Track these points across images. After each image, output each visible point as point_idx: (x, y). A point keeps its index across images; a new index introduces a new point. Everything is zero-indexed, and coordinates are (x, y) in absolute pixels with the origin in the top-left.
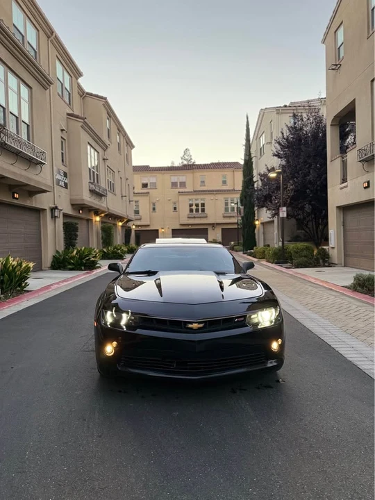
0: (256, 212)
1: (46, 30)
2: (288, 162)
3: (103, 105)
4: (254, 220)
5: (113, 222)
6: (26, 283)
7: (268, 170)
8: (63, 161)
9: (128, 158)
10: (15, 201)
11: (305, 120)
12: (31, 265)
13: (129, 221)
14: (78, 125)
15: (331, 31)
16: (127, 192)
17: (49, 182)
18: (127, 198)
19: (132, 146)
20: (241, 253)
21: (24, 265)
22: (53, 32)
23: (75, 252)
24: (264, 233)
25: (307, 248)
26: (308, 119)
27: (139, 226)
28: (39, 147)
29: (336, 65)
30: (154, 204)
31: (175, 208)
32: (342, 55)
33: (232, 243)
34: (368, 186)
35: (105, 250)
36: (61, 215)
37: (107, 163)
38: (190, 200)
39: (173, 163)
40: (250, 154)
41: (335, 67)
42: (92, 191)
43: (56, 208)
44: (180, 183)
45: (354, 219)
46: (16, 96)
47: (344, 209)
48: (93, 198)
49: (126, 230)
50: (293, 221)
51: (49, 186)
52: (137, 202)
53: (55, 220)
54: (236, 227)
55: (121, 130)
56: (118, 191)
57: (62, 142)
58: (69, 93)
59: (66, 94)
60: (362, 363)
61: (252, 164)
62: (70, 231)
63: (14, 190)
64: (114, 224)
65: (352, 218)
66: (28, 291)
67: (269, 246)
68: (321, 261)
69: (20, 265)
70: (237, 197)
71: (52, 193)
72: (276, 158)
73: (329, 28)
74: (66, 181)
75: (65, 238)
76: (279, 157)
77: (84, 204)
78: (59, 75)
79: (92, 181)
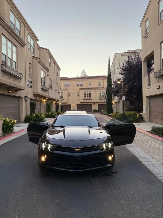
0: (113, 97)
1: (24, 23)
2: (126, 77)
3: (48, 52)
4: (112, 101)
5: (51, 102)
6: (13, 129)
7: (117, 80)
8: (30, 76)
9: (58, 74)
10: (10, 94)
11: (133, 59)
12: (15, 121)
13: (58, 101)
14: (36, 61)
15: (143, 22)
16: (58, 89)
17: (24, 86)
18: (58, 91)
19: (60, 69)
20: (106, 115)
21: (12, 121)
22: (26, 23)
23: (34, 115)
24: (116, 107)
25: (134, 114)
26: (134, 58)
27: (62, 103)
28: (19, 71)
29: (146, 36)
30: (69, 94)
31: (78, 96)
32: (148, 32)
33: (103, 111)
34: (159, 88)
35: (47, 114)
36: (29, 99)
37: (49, 77)
38: (85, 92)
39: (78, 76)
40: (110, 73)
41: (145, 37)
42: (42, 89)
43: (27, 96)
44: (80, 84)
45: (154, 101)
46: (10, 51)
47: (150, 97)
48: (43, 92)
49: (57, 105)
50: (128, 102)
51: (24, 88)
52: (62, 93)
53: (26, 101)
54: (104, 104)
55: (55, 62)
56: (53, 88)
57: (30, 68)
58: (33, 48)
59: (32, 48)
60: (148, 166)
61: (111, 77)
62: (33, 106)
63: (9, 89)
64: (51, 103)
65: (153, 101)
66: (14, 132)
67: (118, 112)
68: (140, 120)
69: (11, 121)
70: (105, 91)
71: (25, 90)
72: (121, 75)
73: (143, 20)
74: (31, 85)
75: (30, 109)
76: (122, 75)
77: (39, 95)
78: (29, 41)
79: (42, 85)
